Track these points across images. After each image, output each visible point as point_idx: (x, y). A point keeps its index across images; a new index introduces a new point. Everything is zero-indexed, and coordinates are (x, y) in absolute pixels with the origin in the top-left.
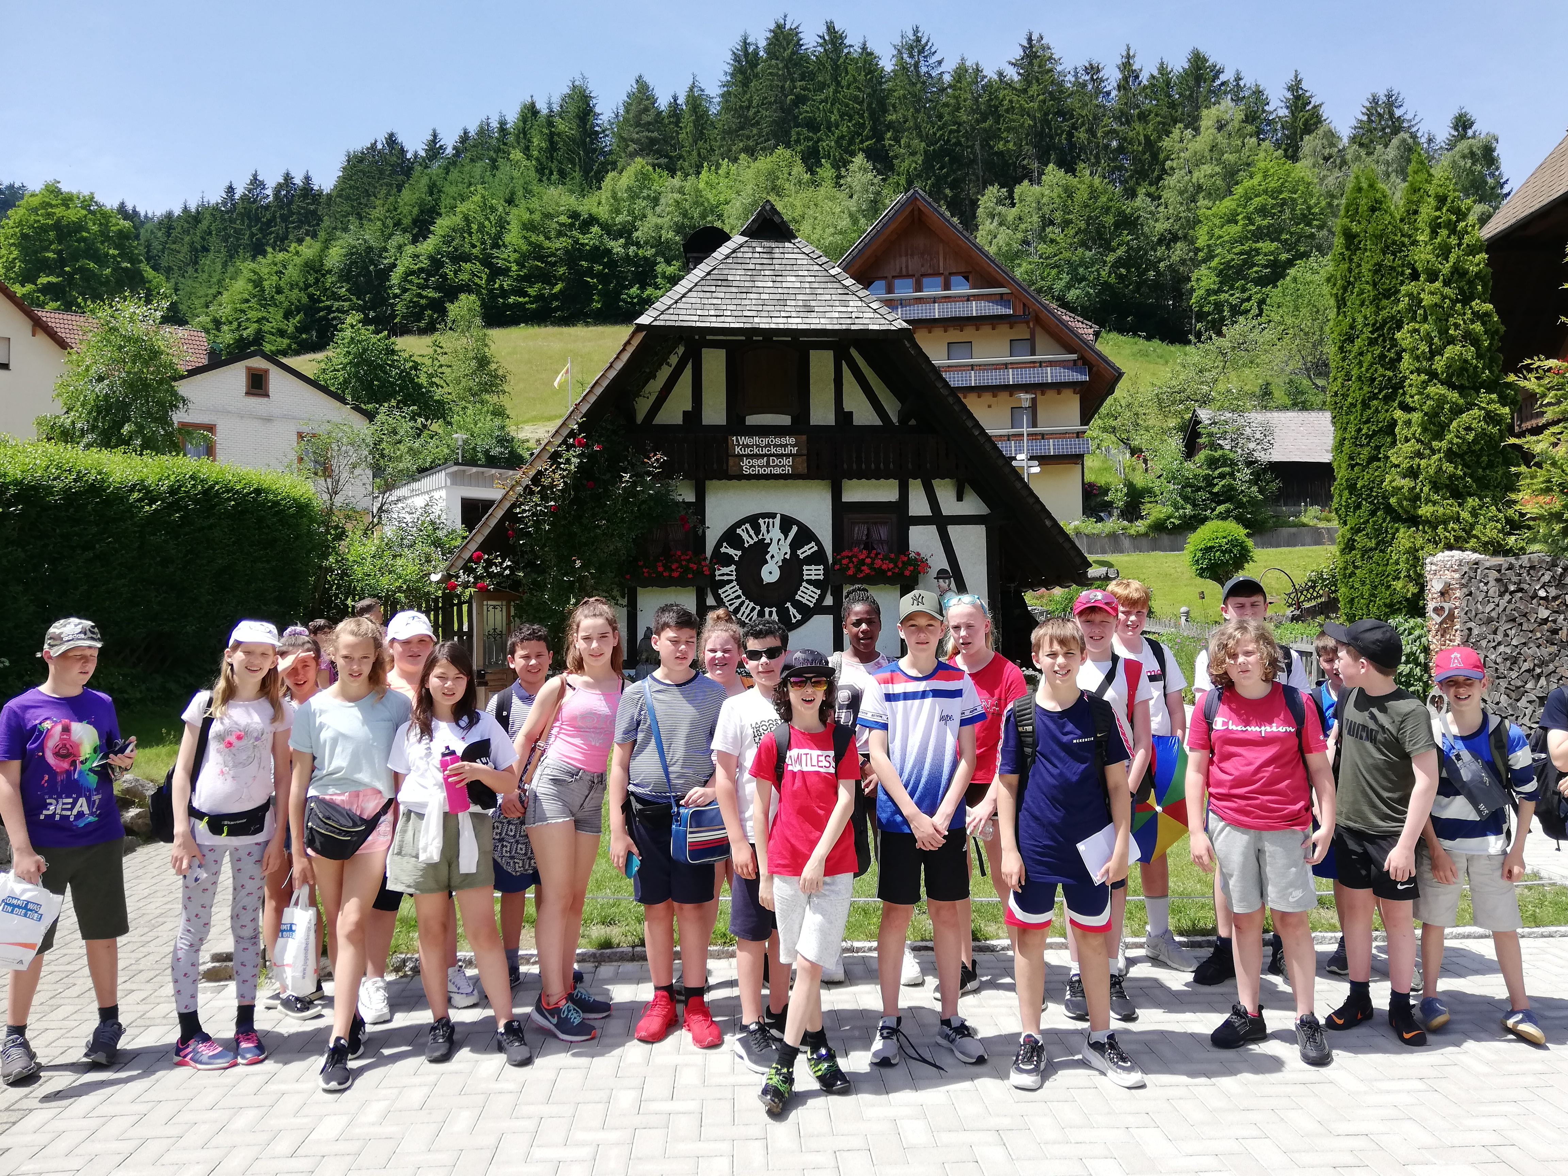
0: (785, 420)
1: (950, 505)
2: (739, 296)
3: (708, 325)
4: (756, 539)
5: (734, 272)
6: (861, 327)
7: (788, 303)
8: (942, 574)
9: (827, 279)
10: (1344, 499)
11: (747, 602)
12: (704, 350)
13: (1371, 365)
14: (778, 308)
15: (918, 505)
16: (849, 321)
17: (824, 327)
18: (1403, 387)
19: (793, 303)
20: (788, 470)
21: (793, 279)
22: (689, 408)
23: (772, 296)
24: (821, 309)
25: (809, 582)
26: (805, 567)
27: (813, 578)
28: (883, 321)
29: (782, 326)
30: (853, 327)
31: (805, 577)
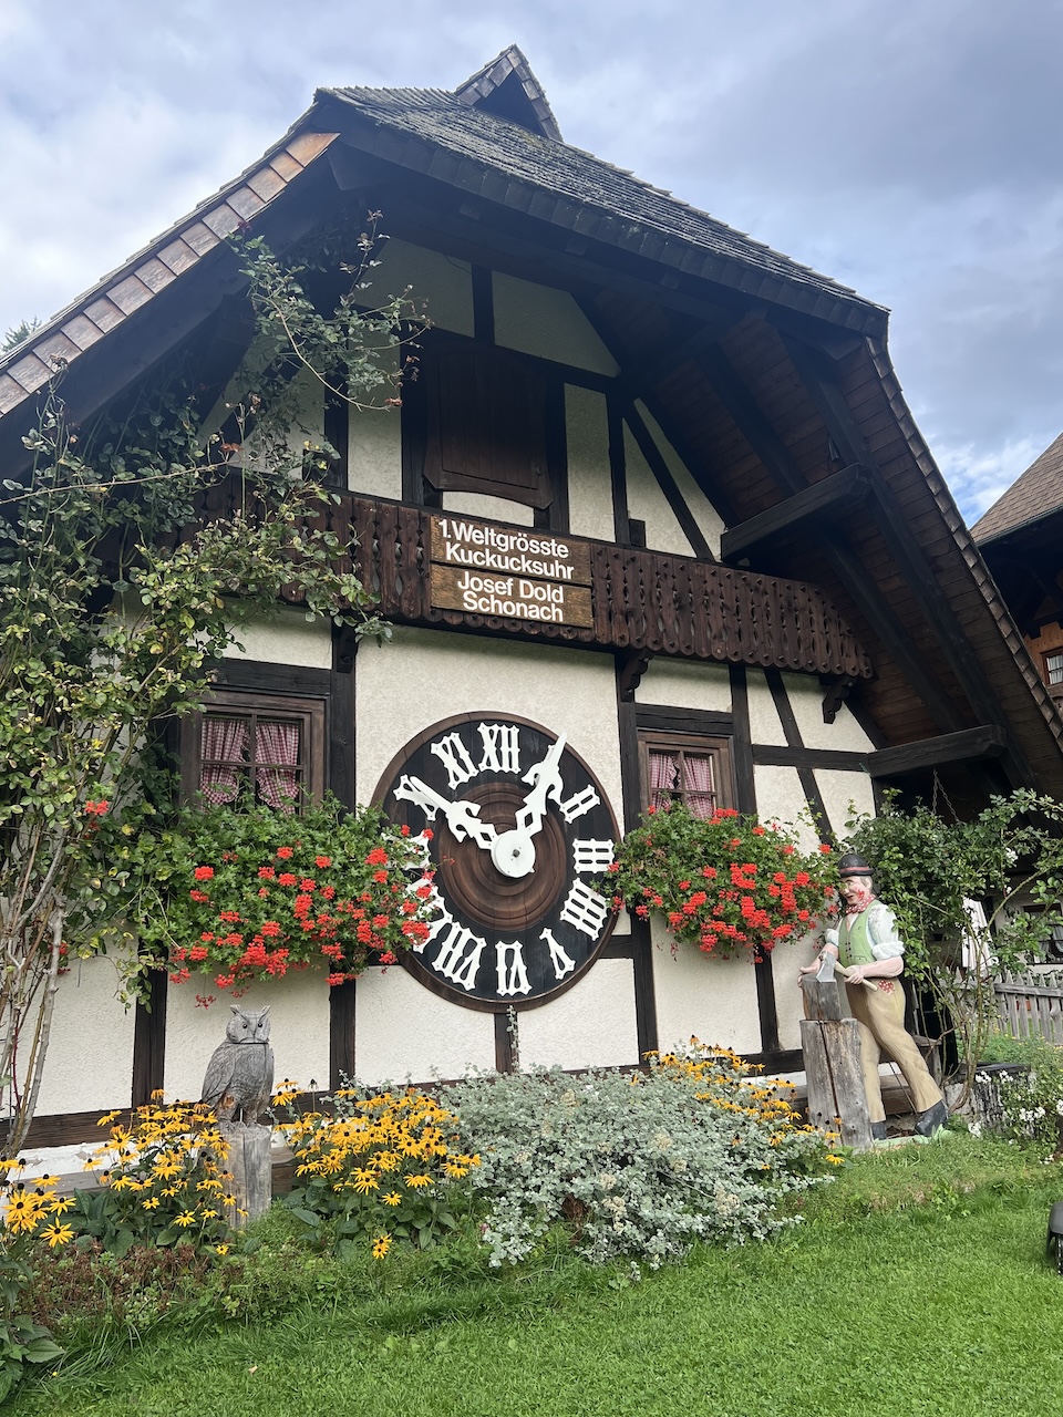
0: (524, 515)
1: (817, 733)
4: (473, 772)
11: (456, 927)
15: (765, 726)
20: (556, 616)
22: (318, 446)
25: (587, 877)
26: (577, 844)
27: (595, 868)
31: (579, 868)
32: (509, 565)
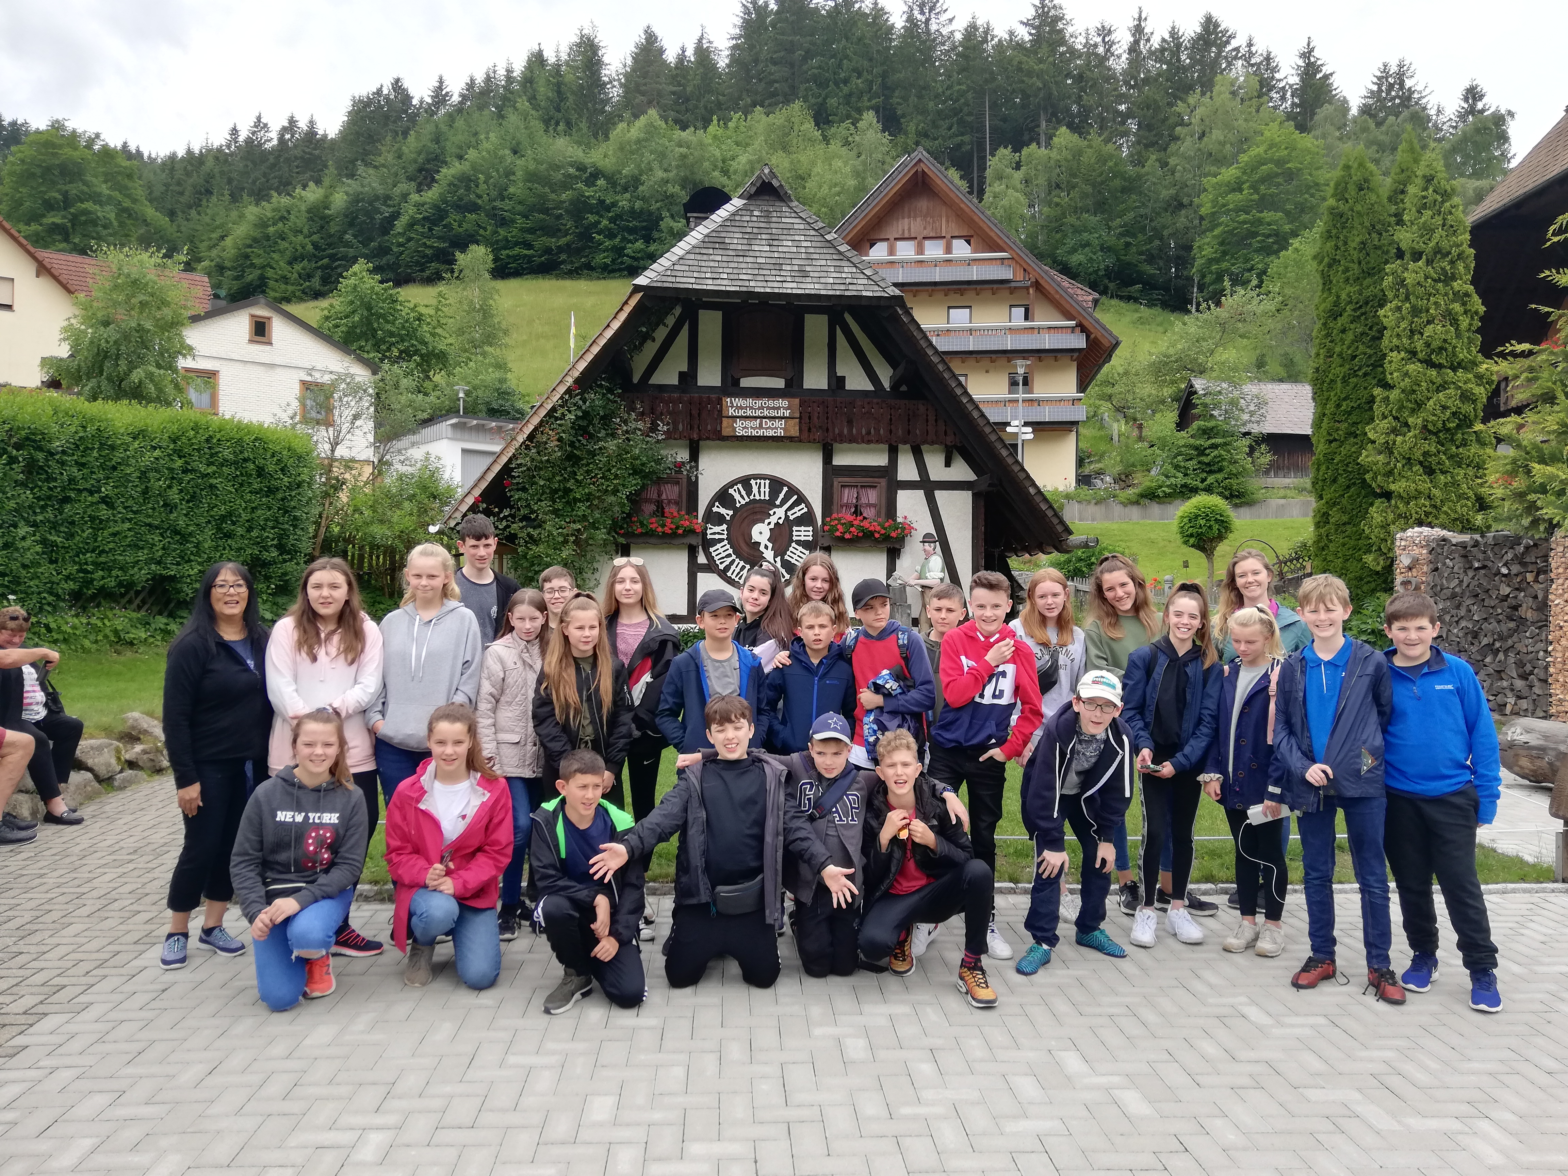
0: (779, 383)
1: (937, 470)
2: (735, 259)
3: (705, 287)
4: (747, 500)
5: (731, 235)
6: (855, 293)
7: (784, 267)
8: (927, 539)
9: (823, 244)
10: (1321, 473)
11: (737, 561)
12: (701, 312)
13: (1352, 342)
14: (773, 272)
15: (907, 470)
16: (843, 287)
17: (818, 292)
18: (1382, 366)
19: (789, 268)
20: (780, 433)
21: (790, 243)
22: (684, 368)
23: (768, 261)
24: (816, 274)
25: (798, 543)
26: (795, 528)
27: (802, 538)
28: (876, 288)
29: (776, 291)
30: (847, 293)
31: (795, 538)
32: (758, 413)
